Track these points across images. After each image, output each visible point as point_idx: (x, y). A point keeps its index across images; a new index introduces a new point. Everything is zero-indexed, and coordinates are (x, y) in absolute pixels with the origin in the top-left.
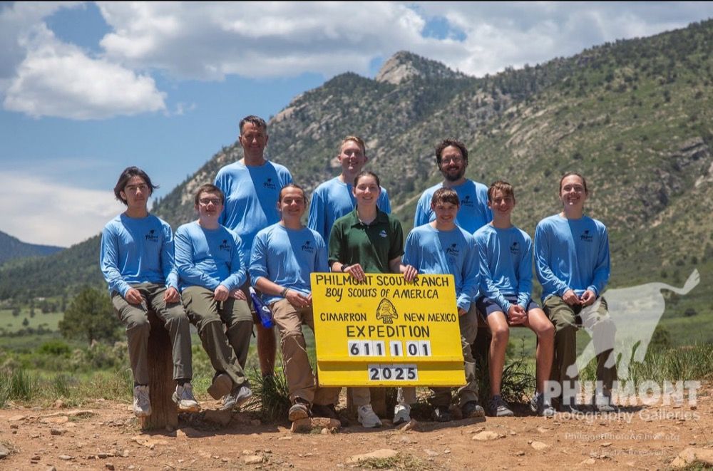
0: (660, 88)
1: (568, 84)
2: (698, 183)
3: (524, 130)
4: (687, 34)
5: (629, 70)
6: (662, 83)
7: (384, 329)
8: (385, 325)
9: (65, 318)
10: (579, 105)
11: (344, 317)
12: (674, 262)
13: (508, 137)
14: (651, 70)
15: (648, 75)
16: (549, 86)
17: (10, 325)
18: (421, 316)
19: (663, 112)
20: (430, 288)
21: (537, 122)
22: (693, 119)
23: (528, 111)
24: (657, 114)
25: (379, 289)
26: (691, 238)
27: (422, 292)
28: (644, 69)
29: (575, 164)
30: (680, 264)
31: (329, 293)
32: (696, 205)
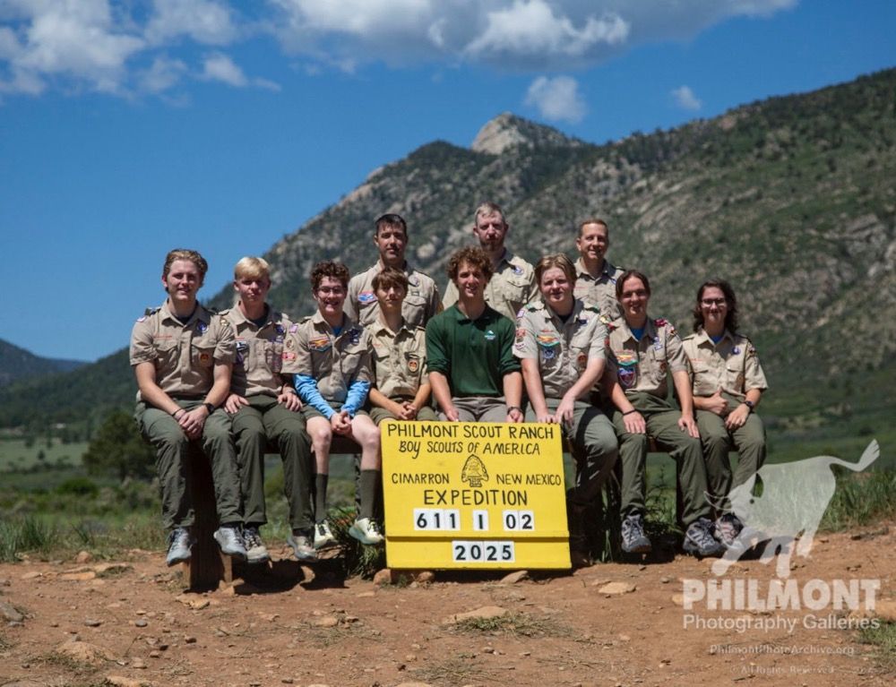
0: (824, 155)
1: (710, 151)
2: (872, 271)
3: (656, 208)
4: (854, 88)
5: (784, 134)
6: (825, 149)
7: (471, 494)
8: (473, 489)
9: (91, 449)
10: (725, 177)
11: (421, 478)
12: (845, 369)
13: (636, 217)
14: (811, 132)
15: (808, 140)
16: (686, 155)
17: (22, 459)
18: (517, 477)
19: (828, 185)
20: (529, 441)
21: (673, 198)
22: (864, 192)
23: (661, 186)
24: (820, 187)
25: (466, 442)
26: (865, 339)
27: (520, 446)
28: (803, 132)
29: (721, 249)
30: (852, 371)
31: (403, 447)
32: (870, 298)
